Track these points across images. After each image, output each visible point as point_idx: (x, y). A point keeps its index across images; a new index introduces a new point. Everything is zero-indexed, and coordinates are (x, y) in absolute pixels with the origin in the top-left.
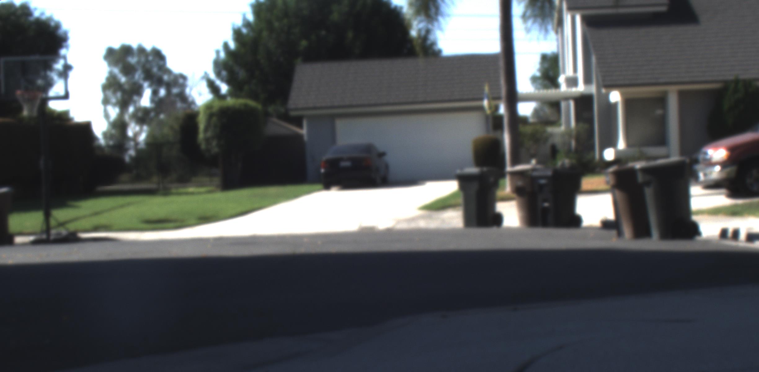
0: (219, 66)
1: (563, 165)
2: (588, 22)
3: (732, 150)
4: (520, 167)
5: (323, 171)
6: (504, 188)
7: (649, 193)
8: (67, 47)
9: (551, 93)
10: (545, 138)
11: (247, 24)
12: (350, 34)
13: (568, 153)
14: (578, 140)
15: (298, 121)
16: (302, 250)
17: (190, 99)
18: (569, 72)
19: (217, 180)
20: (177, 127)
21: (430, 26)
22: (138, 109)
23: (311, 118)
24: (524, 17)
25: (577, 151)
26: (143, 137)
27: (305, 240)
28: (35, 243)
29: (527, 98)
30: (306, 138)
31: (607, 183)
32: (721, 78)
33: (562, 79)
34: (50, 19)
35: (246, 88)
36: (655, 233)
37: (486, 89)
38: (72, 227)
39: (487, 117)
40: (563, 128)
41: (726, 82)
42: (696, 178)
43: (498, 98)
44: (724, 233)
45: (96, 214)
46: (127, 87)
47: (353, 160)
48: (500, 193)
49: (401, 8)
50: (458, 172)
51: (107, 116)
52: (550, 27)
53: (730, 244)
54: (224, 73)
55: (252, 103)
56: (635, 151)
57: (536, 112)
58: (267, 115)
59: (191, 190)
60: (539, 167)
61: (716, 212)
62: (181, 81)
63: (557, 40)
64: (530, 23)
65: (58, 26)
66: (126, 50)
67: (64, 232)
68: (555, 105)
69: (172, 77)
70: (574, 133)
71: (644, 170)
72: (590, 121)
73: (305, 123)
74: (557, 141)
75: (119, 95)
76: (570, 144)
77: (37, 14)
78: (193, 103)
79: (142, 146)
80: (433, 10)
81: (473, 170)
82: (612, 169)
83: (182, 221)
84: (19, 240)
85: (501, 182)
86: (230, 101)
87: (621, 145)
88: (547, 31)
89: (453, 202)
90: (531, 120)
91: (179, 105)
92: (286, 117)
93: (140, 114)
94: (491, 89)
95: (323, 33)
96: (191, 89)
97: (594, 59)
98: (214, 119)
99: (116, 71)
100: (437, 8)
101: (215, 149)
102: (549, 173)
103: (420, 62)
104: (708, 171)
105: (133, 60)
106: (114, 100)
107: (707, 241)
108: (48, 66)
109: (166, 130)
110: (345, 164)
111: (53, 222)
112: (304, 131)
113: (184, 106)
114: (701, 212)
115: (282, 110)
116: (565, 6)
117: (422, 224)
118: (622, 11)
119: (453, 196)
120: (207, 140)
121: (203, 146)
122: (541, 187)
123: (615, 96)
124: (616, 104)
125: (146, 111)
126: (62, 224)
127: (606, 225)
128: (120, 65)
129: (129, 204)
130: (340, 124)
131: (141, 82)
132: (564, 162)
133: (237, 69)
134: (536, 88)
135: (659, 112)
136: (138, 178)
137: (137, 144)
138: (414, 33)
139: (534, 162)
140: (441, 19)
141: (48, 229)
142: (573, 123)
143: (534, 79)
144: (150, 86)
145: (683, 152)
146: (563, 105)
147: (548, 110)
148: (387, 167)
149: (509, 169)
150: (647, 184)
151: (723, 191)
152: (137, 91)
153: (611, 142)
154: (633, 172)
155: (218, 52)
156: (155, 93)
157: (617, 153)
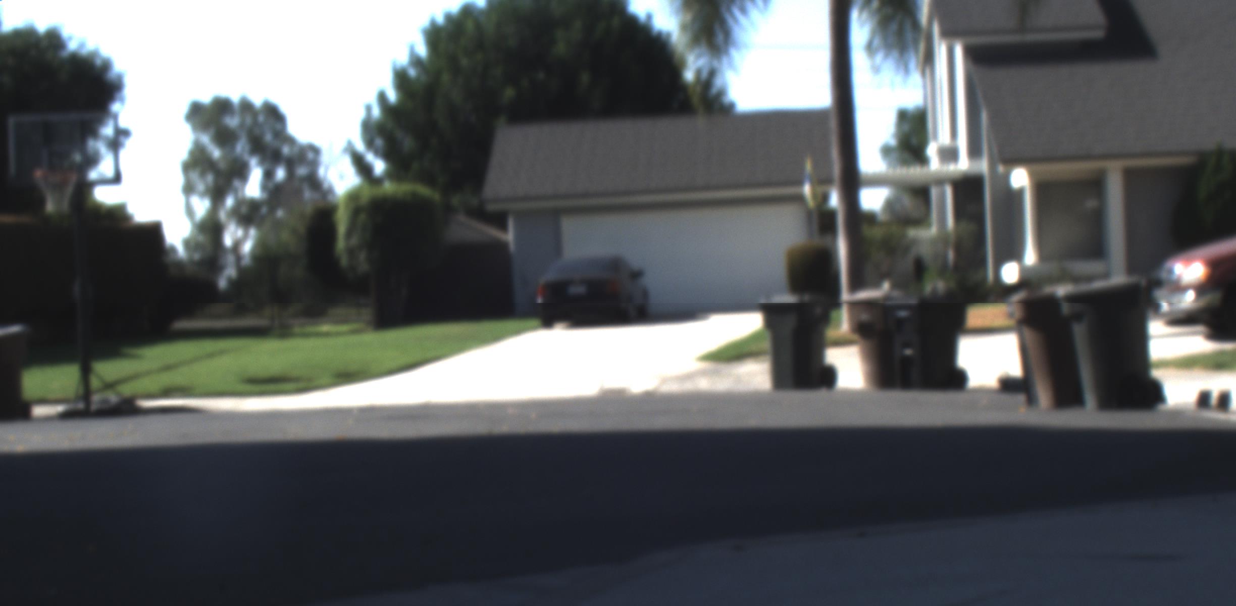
0: (371, 130)
1: (934, 291)
2: (975, 56)
3: (1214, 265)
4: (864, 295)
5: (540, 300)
6: (839, 324)
7: (1080, 333)
8: (122, 100)
9: (914, 172)
10: (905, 247)
11: (416, 61)
12: (585, 78)
13: (943, 270)
14: (958, 249)
15: (500, 220)
16: (504, 428)
17: (326, 186)
18: (943, 137)
19: (367, 313)
20: (302, 229)
21: (715, 63)
22: (241, 202)
23: (521, 215)
24: (870, 48)
25: (957, 267)
26: (247, 247)
27: (510, 411)
28: (66, 416)
29: (876, 181)
30: (512, 247)
31: (1010, 315)
32: (1193, 147)
33: (932, 151)
34: (94, 54)
35: (415, 166)
36: (1090, 399)
37: (809, 166)
38: (127, 390)
39: (809, 214)
40: (933, 230)
41: (1202, 154)
42: (1156, 307)
43: (828, 181)
44: (1204, 399)
45: (168, 368)
46: (222, 166)
47: (590, 283)
48: (831, 333)
49: (669, 35)
50: (763, 301)
51: (190, 212)
52: (913, 64)
53: (1214, 417)
54: (379, 142)
55: (423, 190)
56: (1052, 267)
57: (889, 205)
58: (449, 209)
59: (325, 328)
60: (896, 292)
61: (1188, 363)
62: (310, 155)
63: (925, 87)
64: (879, 57)
65: (107, 65)
66: (222, 106)
67: (113, 398)
68: (921, 192)
69: (296, 150)
70: (952, 237)
71: (1072, 299)
72: (979, 219)
73: (511, 224)
74: (926, 252)
75: (210, 178)
76: (945, 257)
77: (72, 46)
78: (330, 191)
79: (246, 261)
80: (720, 37)
81: (788, 298)
82: (1017, 297)
83: (310, 380)
84: (39, 411)
85: (834, 314)
86: (388, 187)
87: (1030, 257)
88: (907, 71)
89: (754, 348)
90: (882, 217)
91: (308, 194)
92: (481, 214)
93: (244, 210)
94: (815, 165)
95: (541, 76)
96: (327, 168)
97: (984, 117)
98: (363, 217)
99: (206, 139)
100: (727, 34)
101: (363, 264)
102: (912, 301)
103: (700, 122)
104: (1175, 299)
105: (232, 122)
106: (201, 187)
107: (1177, 413)
108: (90, 129)
109: (285, 236)
110: (578, 290)
111: (95, 383)
112: (510, 236)
113: (316, 196)
114: (1165, 364)
115: (474, 202)
116: (936, 30)
117: (704, 384)
118: (1031, 38)
119: (755, 338)
120: (351, 252)
121: (344, 261)
122: (900, 322)
123: (1020, 178)
124: (1021, 192)
125: (254, 205)
126: (109, 386)
127: (1008, 385)
128: (212, 131)
129: (222, 352)
130: (570, 226)
131: (246, 157)
132: (935, 285)
133: (399, 134)
134: (890, 165)
135: (1091, 204)
136: (241, 310)
137: (239, 258)
138: (689, 75)
139: (886, 286)
140: (734, 53)
141: (86, 395)
142: (951, 223)
143: (886, 151)
144: (261, 163)
145: (1131, 268)
146: (934, 192)
147: (908, 202)
148: (645, 294)
149: (845, 296)
150: (1077, 317)
151: (1200, 328)
152: (240, 172)
153: (1013, 252)
154: (1052, 302)
155: (369, 109)
156: (268, 175)
157: (1024, 270)
